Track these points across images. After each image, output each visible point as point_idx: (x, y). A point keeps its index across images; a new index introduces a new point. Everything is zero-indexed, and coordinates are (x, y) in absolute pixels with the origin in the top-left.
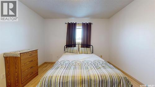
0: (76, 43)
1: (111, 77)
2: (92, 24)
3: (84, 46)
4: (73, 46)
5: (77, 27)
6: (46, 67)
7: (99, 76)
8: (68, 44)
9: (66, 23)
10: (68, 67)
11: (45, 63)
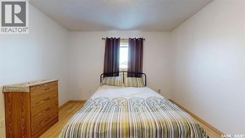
0: (120, 70)
1: (174, 124)
2: (144, 39)
3: (131, 74)
4: (114, 74)
5: (121, 44)
6: (71, 108)
7: (155, 123)
8: (106, 72)
9: (103, 39)
10: (106, 108)
11: (70, 102)
